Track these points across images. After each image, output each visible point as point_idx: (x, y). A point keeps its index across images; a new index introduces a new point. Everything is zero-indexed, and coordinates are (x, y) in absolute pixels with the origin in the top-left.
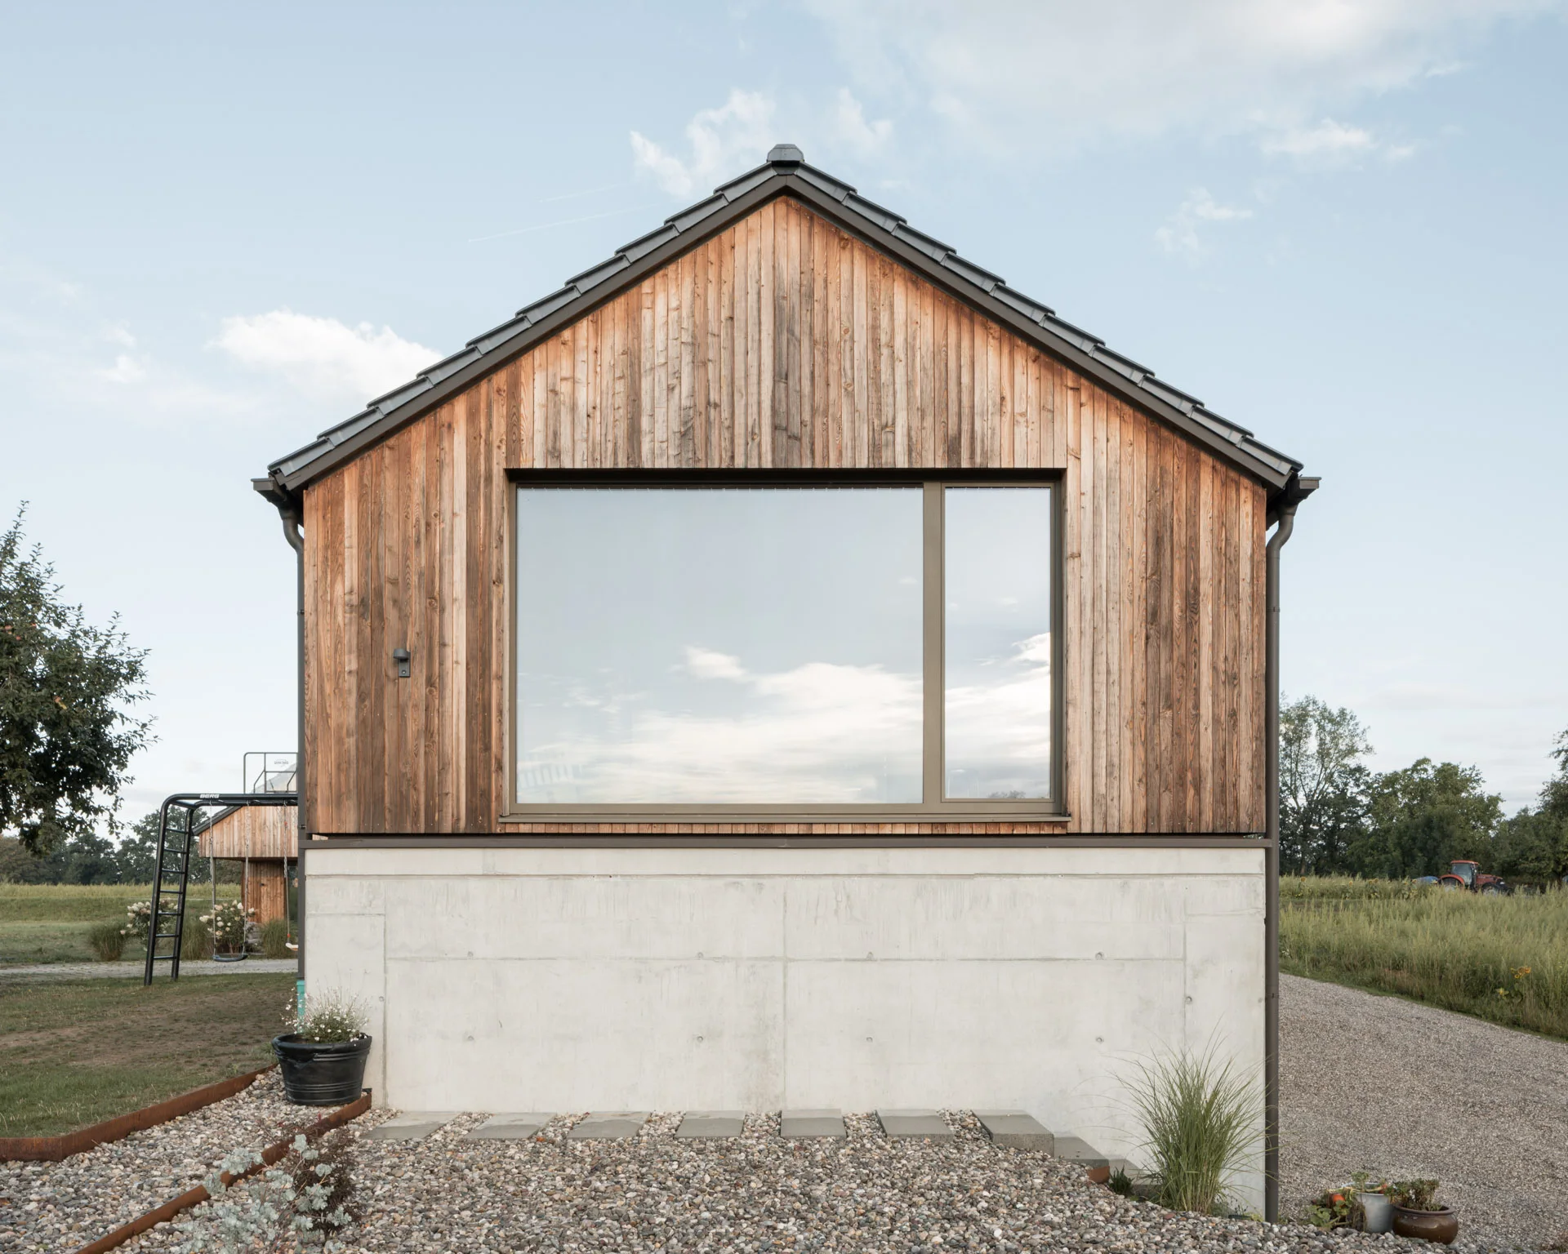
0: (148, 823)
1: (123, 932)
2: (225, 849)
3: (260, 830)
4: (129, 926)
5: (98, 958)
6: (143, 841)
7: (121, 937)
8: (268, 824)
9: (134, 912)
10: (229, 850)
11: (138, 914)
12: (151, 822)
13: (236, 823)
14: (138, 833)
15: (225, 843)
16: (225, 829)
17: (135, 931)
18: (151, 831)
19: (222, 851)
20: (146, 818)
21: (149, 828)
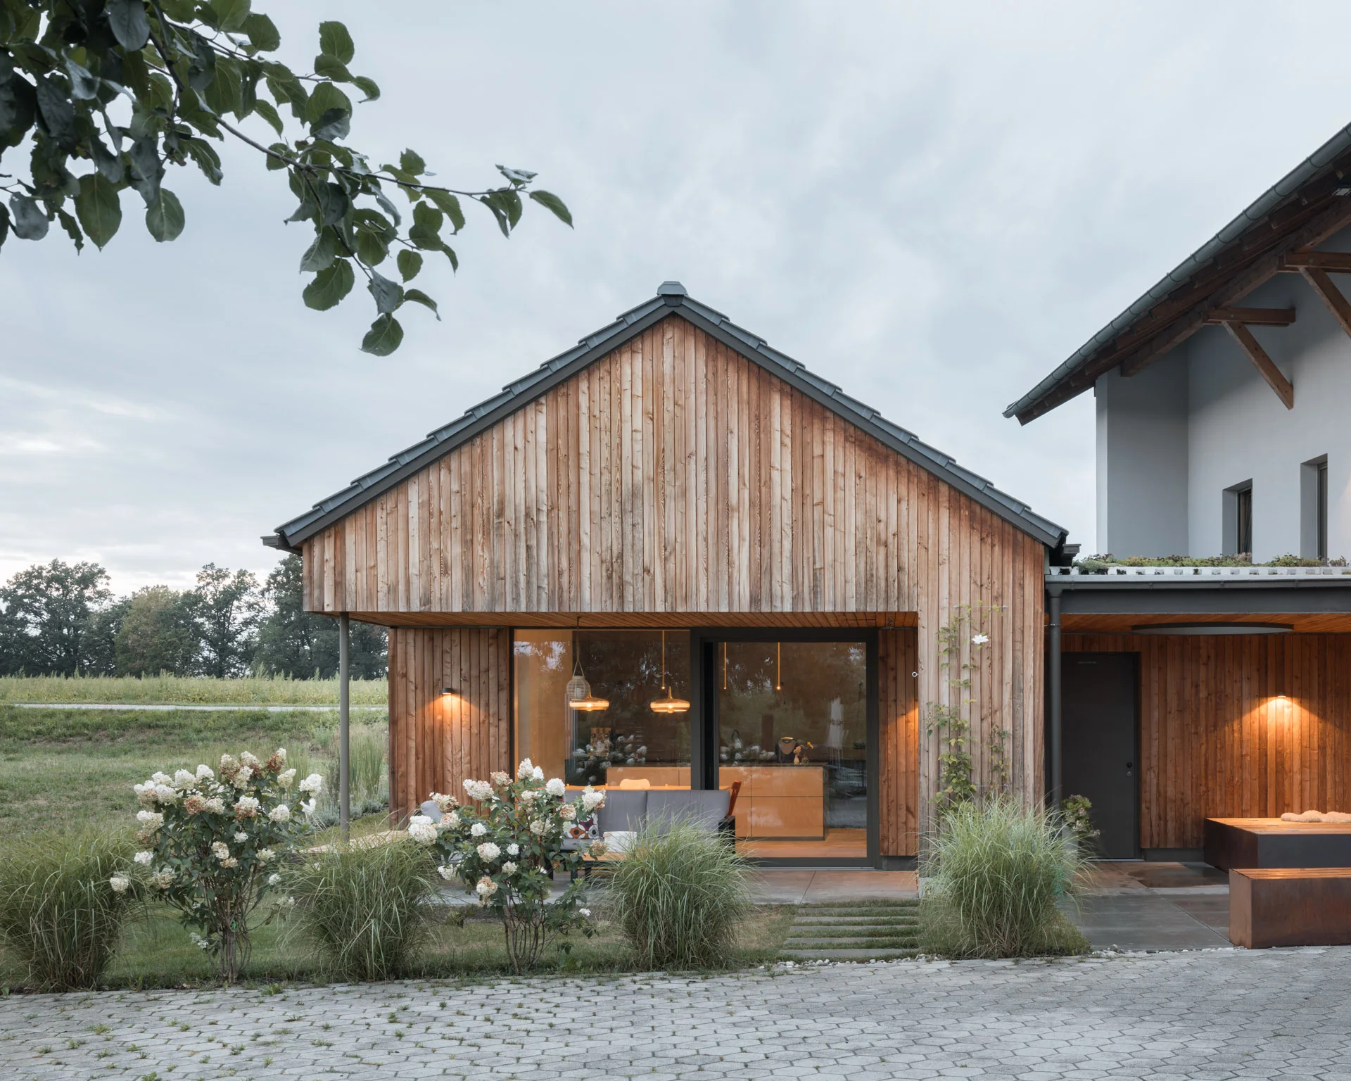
0: (19, 585)
1: (119, 882)
2: (382, 588)
3: (486, 533)
4: (143, 857)
5: (27, 980)
6: (12, 610)
7: (111, 897)
8: (509, 513)
9: (157, 806)
10: (392, 590)
11: (172, 810)
12: (25, 583)
13: (414, 511)
14: (5, 599)
15: (381, 569)
16: (381, 527)
17: (165, 876)
18: (24, 596)
19: (371, 596)
20: (16, 577)
21: (20, 592)
